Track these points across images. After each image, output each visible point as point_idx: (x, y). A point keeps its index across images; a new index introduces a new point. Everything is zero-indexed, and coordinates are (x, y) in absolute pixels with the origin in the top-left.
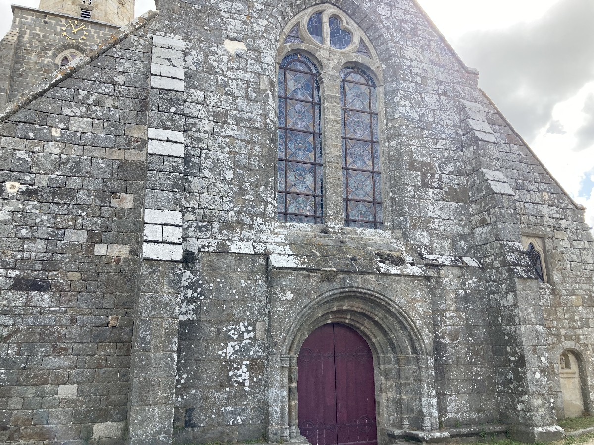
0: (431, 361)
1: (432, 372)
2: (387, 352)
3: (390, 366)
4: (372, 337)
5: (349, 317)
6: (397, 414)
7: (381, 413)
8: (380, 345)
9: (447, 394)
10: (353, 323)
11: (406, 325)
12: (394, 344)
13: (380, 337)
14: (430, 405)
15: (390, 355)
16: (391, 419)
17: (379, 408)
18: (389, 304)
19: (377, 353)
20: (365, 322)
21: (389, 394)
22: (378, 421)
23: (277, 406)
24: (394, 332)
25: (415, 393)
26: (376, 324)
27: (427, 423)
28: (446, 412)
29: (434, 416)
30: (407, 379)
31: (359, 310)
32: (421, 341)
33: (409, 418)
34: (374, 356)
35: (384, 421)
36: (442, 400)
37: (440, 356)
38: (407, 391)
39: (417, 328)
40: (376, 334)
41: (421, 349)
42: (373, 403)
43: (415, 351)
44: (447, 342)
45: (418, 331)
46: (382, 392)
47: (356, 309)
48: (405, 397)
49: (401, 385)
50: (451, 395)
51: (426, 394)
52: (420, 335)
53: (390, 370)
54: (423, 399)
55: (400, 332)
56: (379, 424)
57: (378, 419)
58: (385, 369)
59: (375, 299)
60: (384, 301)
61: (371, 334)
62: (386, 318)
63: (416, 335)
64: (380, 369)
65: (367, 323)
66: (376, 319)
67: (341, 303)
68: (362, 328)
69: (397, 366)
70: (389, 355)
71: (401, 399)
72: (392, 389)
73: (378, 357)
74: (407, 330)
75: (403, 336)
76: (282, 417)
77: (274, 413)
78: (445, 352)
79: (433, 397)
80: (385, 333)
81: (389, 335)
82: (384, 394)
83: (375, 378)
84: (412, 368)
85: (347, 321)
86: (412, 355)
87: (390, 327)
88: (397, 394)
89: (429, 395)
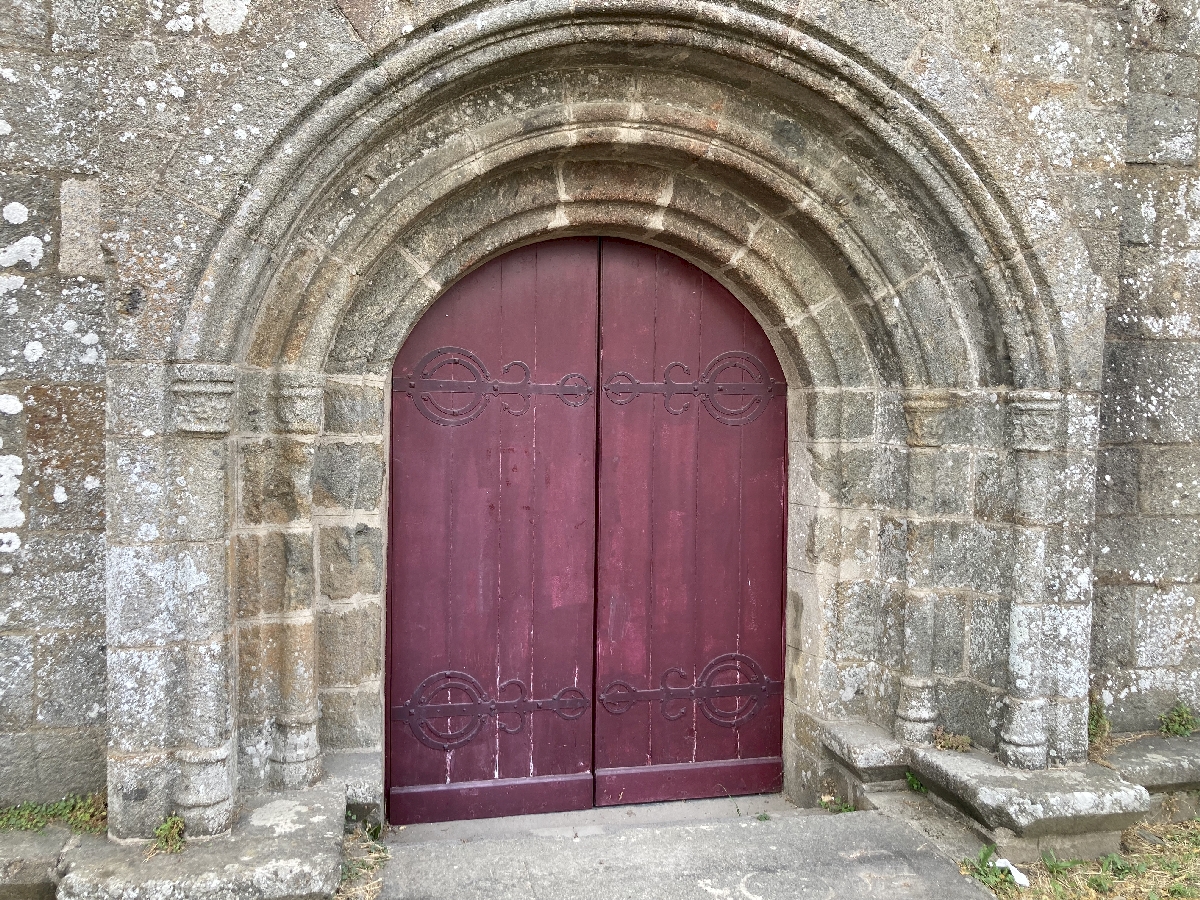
0: (1085, 422)
1: (1080, 477)
2: (854, 378)
3: (861, 444)
4: (784, 302)
5: (665, 198)
6: (880, 661)
7: (805, 647)
8: (824, 344)
9: (1142, 584)
10: (688, 231)
11: (968, 227)
12: (889, 335)
13: (826, 301)
14: (1053, 641)
15: (870, 387)
16: (848, 680)
17: (796, 626)
18: (876, 102)
19: (808, 380)
20: (753, 228)
21: (849, 571)
22: (793, 680)
23: (149, 645)
24: (898, 273)
25: (978, 574)
26: (807, 230)
27: (1026, 731)
28: (1128, 663)
29: (1070, 694)
30: (945, 505)
31: (712, 149)
32: (1043, 313)
33: (935, 689)
34: (793, 397)
35: (818, 685)
36: (1116, 609)
37: (1129, 404)
38: (940, 567)
39: (1026, 247)
40: (804, 291)
41: (1039, 356)
42: (777, 599)
43: (1001, 367)
44: (1175, 332)
45: (1032, 257)
46: (814, 559)
47: (694, 144)
48: (922, 593)
49: (909, 537)
50: (1161, 587)
51: (1038, 586)
52: (1042, 280)
53: (866, 459)
54: (1019, 612)
55: (931, 273)
56: (794, 693)
57: (794, 669)
58: (838, 456)
59: (795, 69)
60: (851, 81)
61: (781, 290)
62: (859, 200)
63: (1016, 283)
64: (815, 456)
65: (762, 233)
66: (804, 205)
67: (606, 103)
68: (737, 257)
69: (895, 442)
70: (863, 388)
71: (900, 601)
72: (865, 547)
73: (811, 400)
74: (971, 255)
75: (943, 296)
76: (179, 703)
77: (130, 684)
78: (1159, 381)
79: (1077, 602)
80: (849, 281)
81: (867, 290)
82: (823, 568)
83: (793, 494)
84: (978, 453)
85: (657, 222)
86: (983, 392)
87: (879, 243)
88: (886, 570)
89: (1054, 593)
